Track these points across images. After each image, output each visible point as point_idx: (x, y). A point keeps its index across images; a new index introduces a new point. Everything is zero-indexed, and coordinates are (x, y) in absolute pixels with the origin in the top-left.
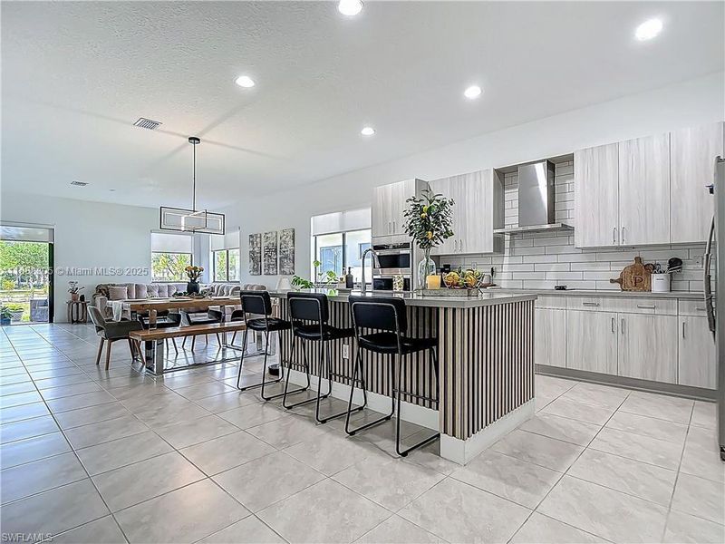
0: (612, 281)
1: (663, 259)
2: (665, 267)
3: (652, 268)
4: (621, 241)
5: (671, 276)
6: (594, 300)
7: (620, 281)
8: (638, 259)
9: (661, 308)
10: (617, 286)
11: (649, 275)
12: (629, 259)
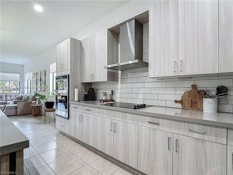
0: (176, 102)
1: (211, 86)
2: (214, 93)
3: (204, 94)
4: (179, 71)
5: (219, 101)
6: (156, 120)
7: (181, 102)
8: (194, 87)
9: (211, 135)
10: (179, 105)
11: (201, 99)
12: (187, 86)
